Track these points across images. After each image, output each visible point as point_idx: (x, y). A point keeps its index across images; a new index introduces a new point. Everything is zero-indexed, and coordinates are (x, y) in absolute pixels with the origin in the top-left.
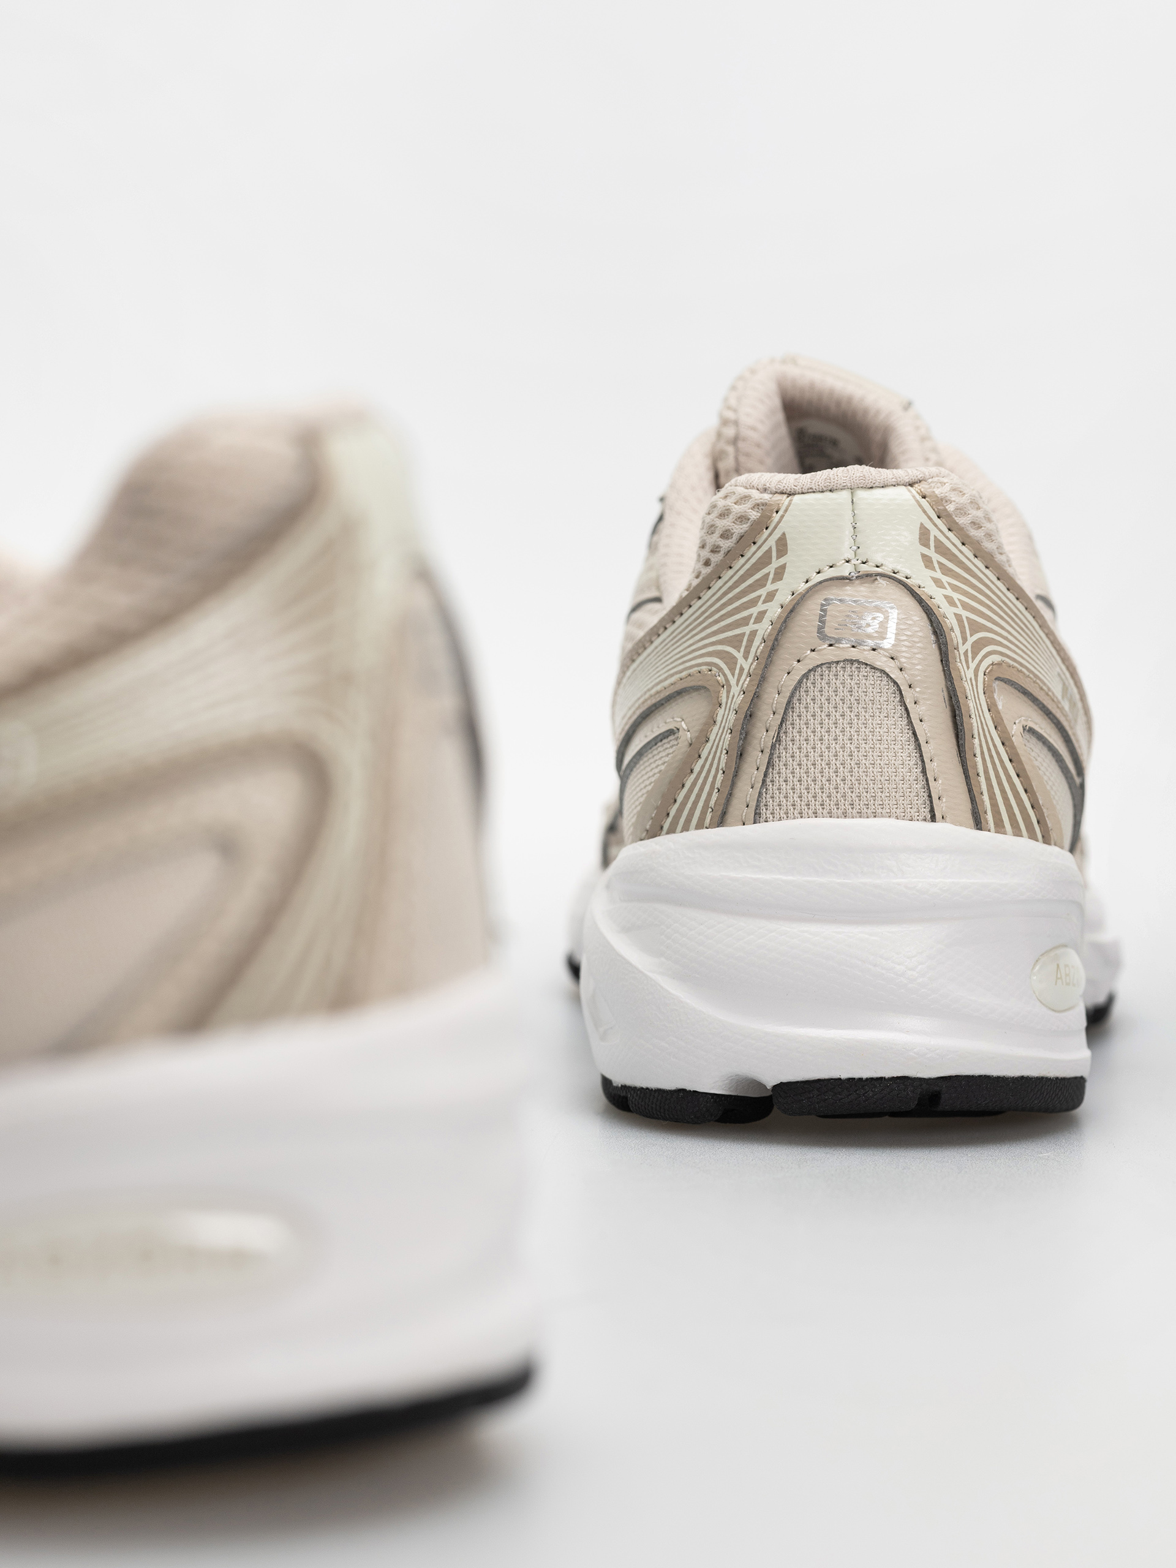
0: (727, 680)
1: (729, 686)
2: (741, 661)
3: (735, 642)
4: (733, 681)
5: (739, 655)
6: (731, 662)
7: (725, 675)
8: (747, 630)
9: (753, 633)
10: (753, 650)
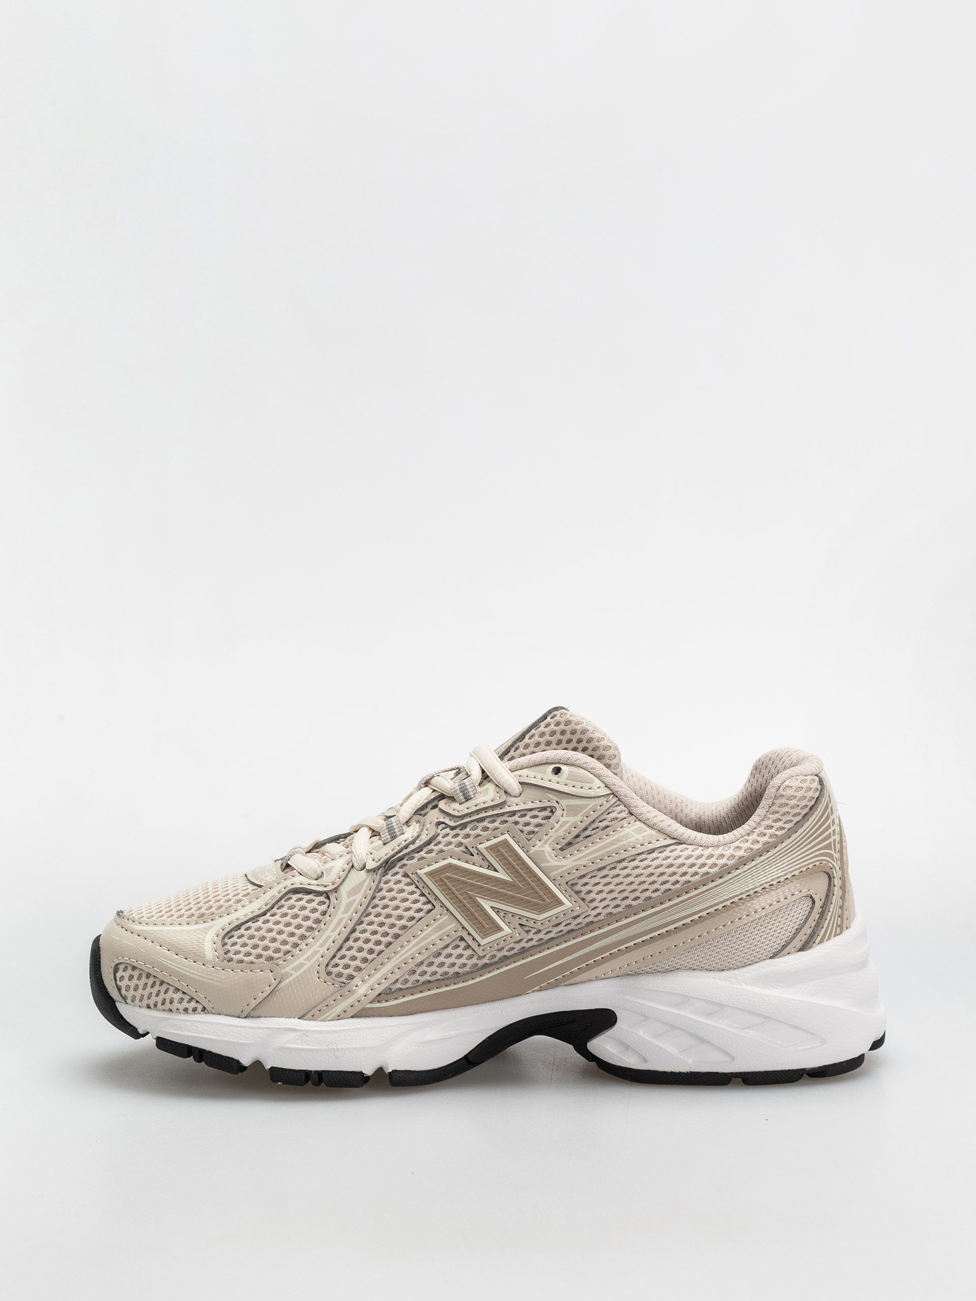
0: (833, 865)
1: (835, 868)
2: (834, 854)
3: (828, 846)
4: (835, 865)
5: (833, 852)
6: (831, 856)
7: (831, 863)
8: (831, 840)
9: (835, 840)
10: (837, 848)
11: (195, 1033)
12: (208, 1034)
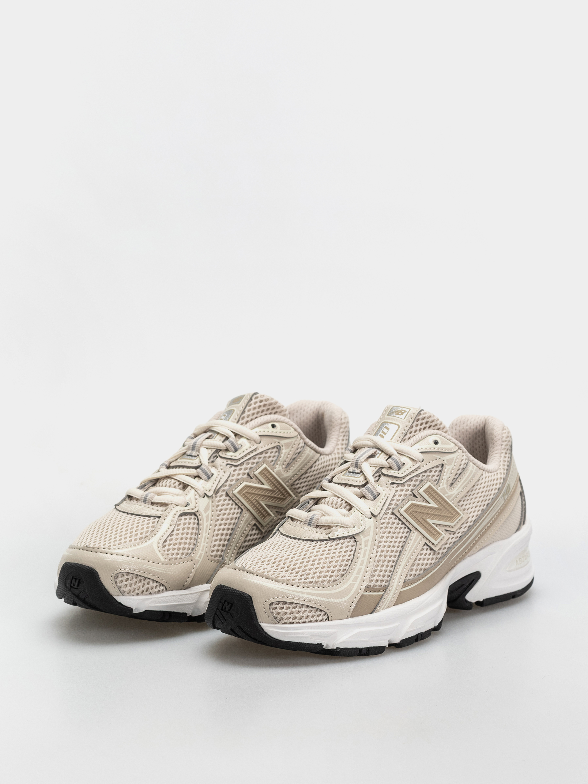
11: (167, 603)
12: (174, 602)
